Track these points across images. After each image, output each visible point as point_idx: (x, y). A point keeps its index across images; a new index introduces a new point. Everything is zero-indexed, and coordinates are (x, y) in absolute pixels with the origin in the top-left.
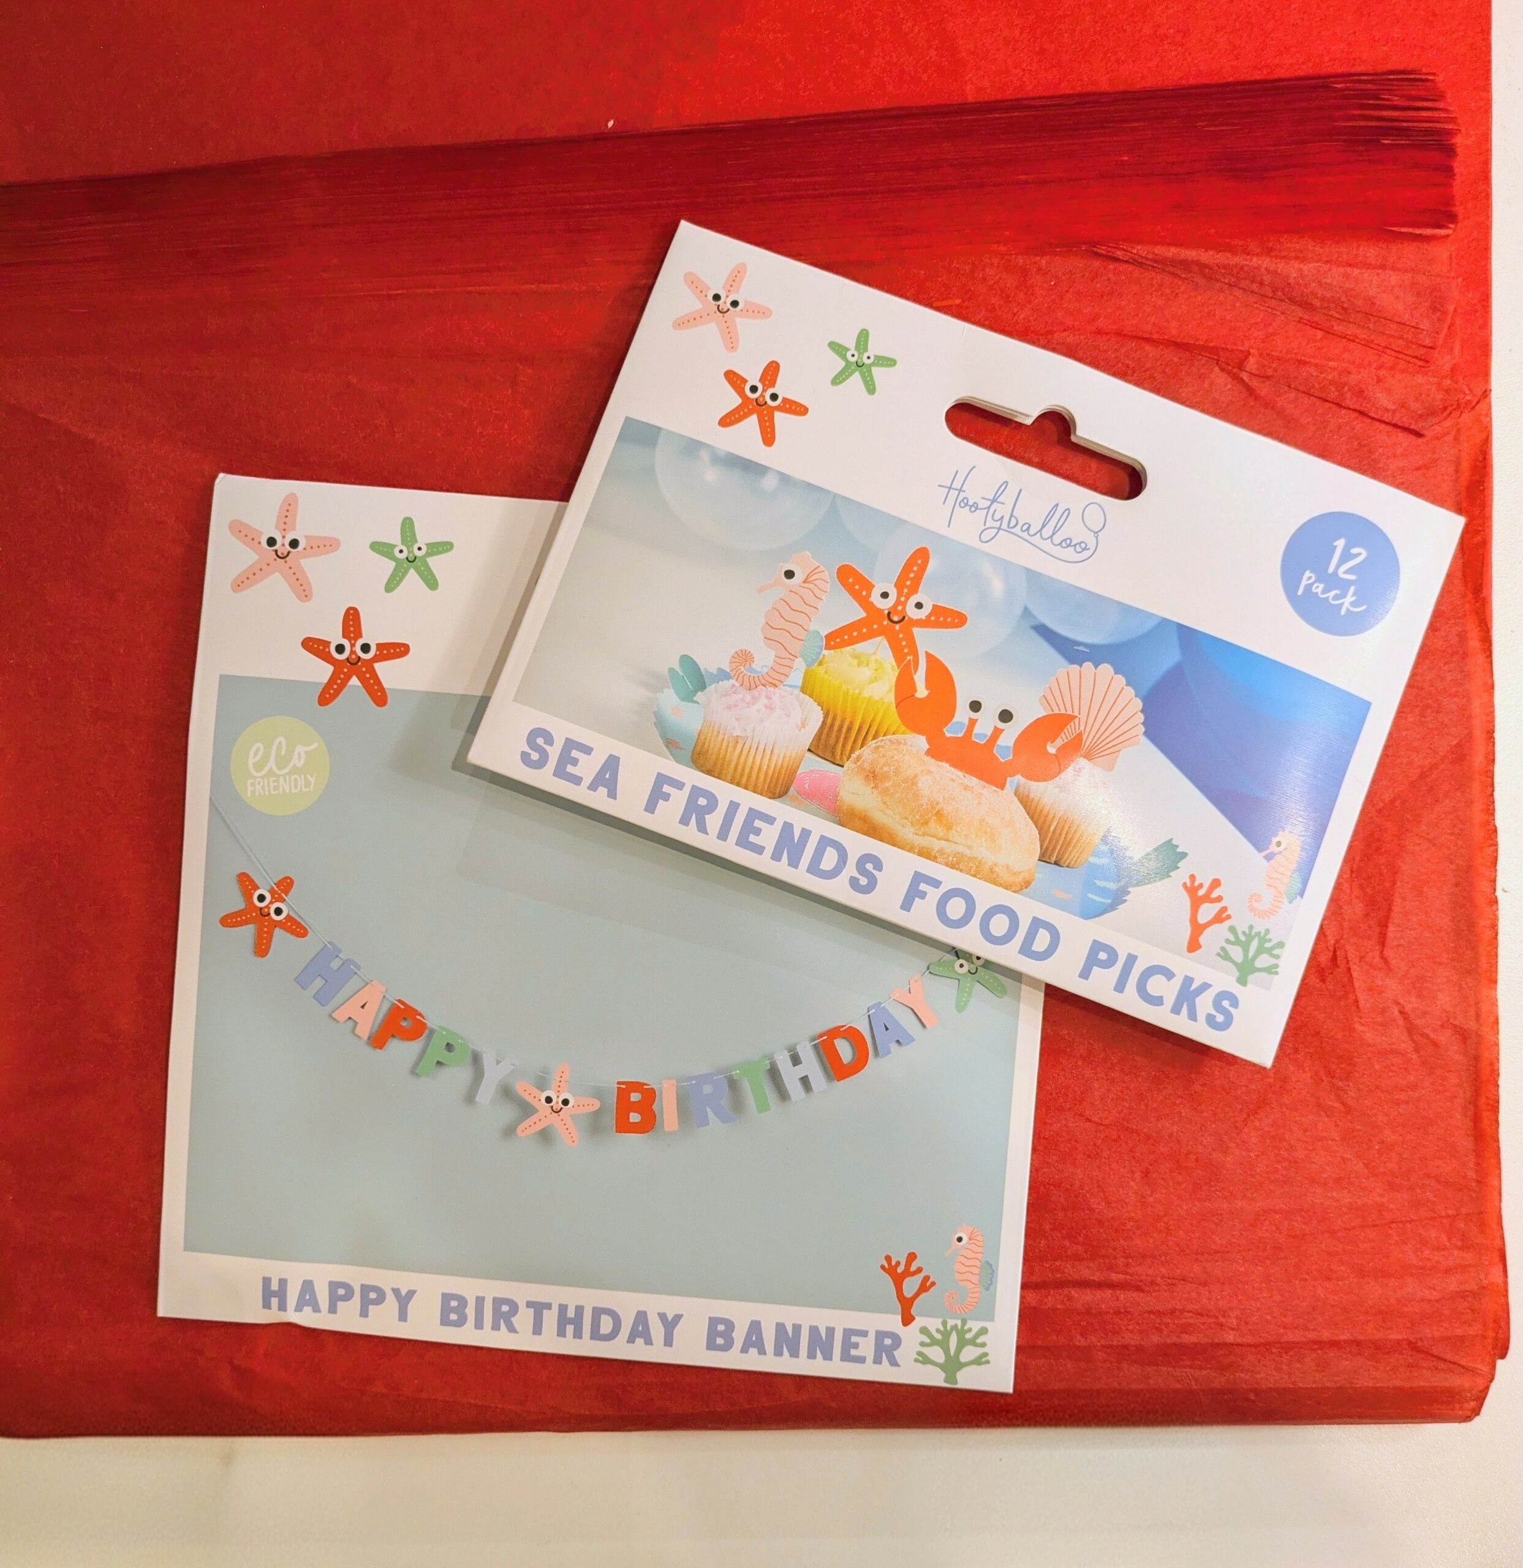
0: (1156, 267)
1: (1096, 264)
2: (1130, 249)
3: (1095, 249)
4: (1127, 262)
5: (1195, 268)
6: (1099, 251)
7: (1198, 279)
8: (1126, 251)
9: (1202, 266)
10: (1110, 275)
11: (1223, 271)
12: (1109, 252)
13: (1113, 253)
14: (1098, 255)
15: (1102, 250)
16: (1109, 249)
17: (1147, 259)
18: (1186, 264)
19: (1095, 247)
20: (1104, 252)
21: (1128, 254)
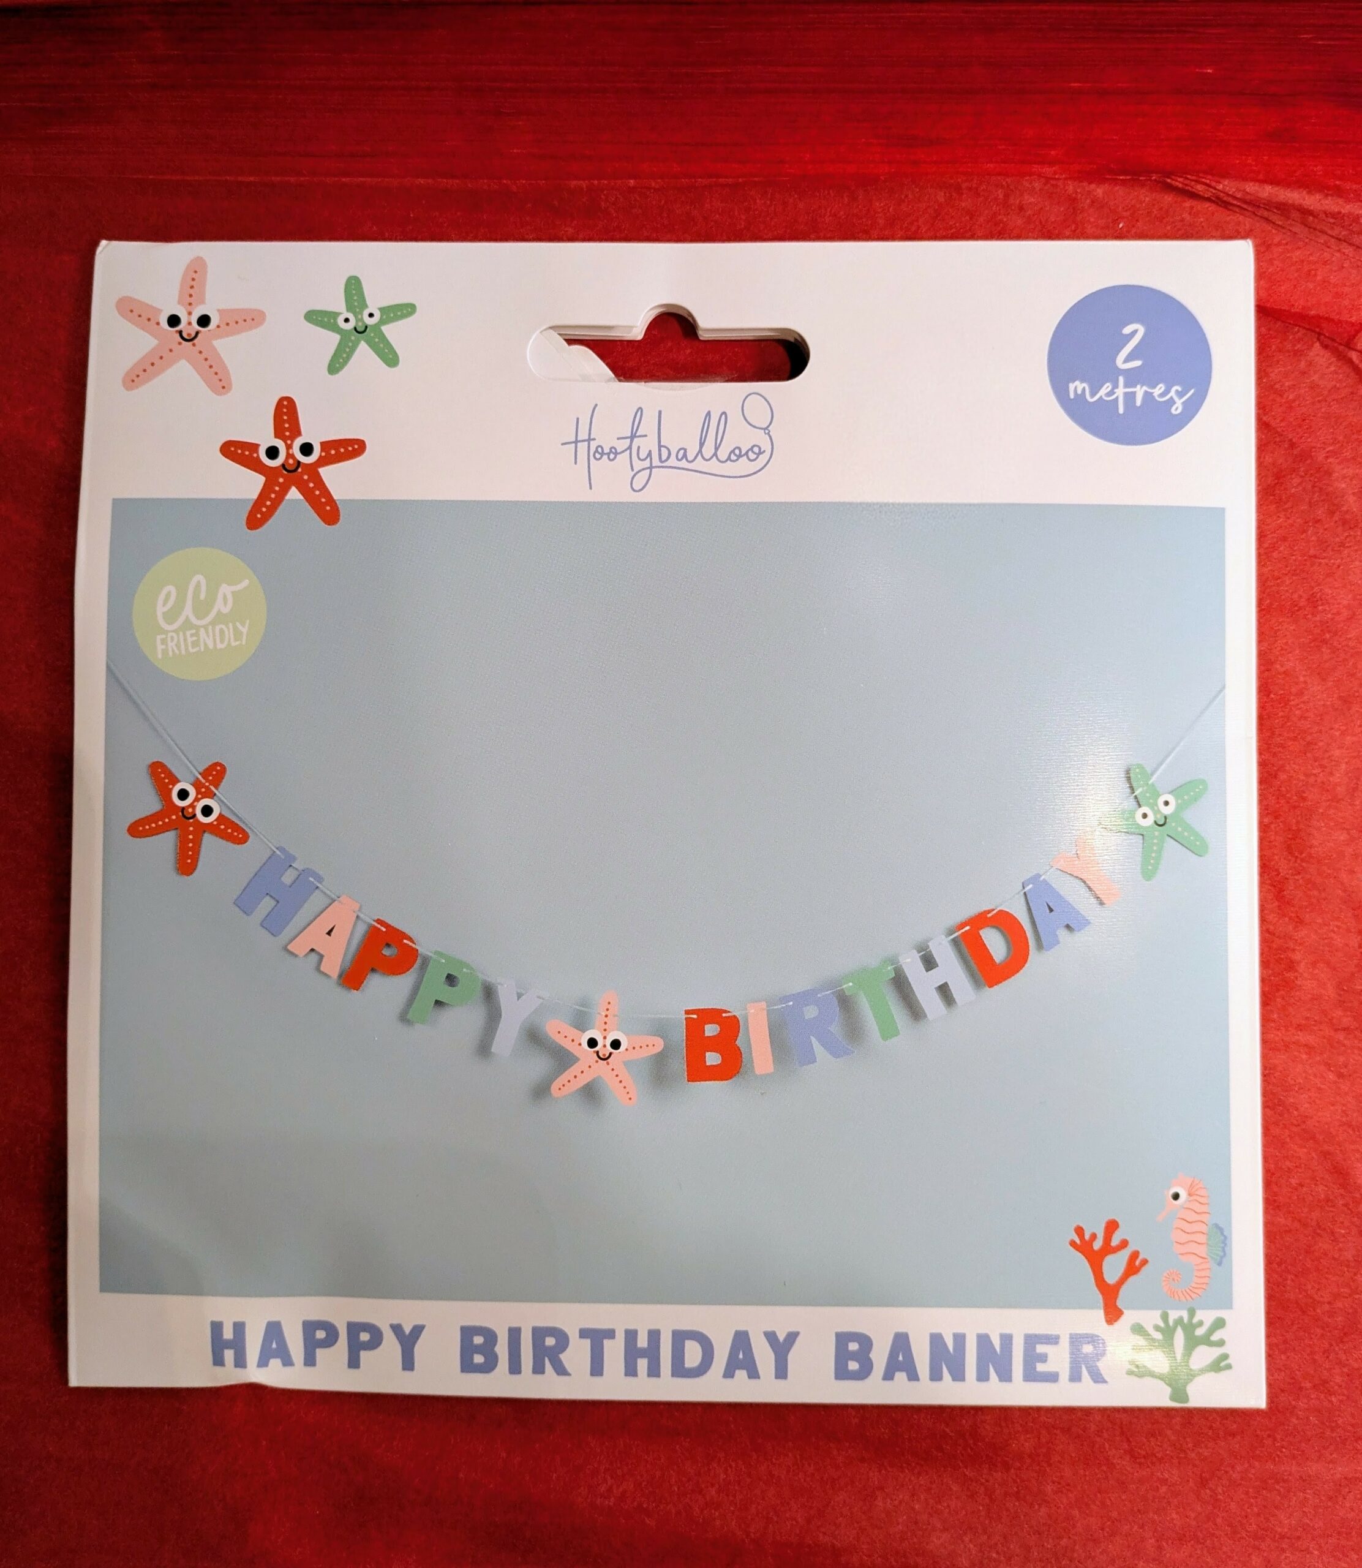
0: (1245, 209)
1: (1168, 199)
2: (1213, 184)
3: (1169, 181)
4: (1208, 199)
5: (1295, 215)
6: (1173, 182)
7: (1298, 229)
8: (1209, 186)
9: (1305, 212)
10: (1186, 215)
11: (1332, 221)
12: (1186, 185)
13: (1192, 187)
14: (1171, 188)
15: (1179, 182)
16: (1187, 182)
17: (1235, 198)
18: (1283, 208)
19: (1169, 178)
20: (1180, 186)
21: (1211, 190)
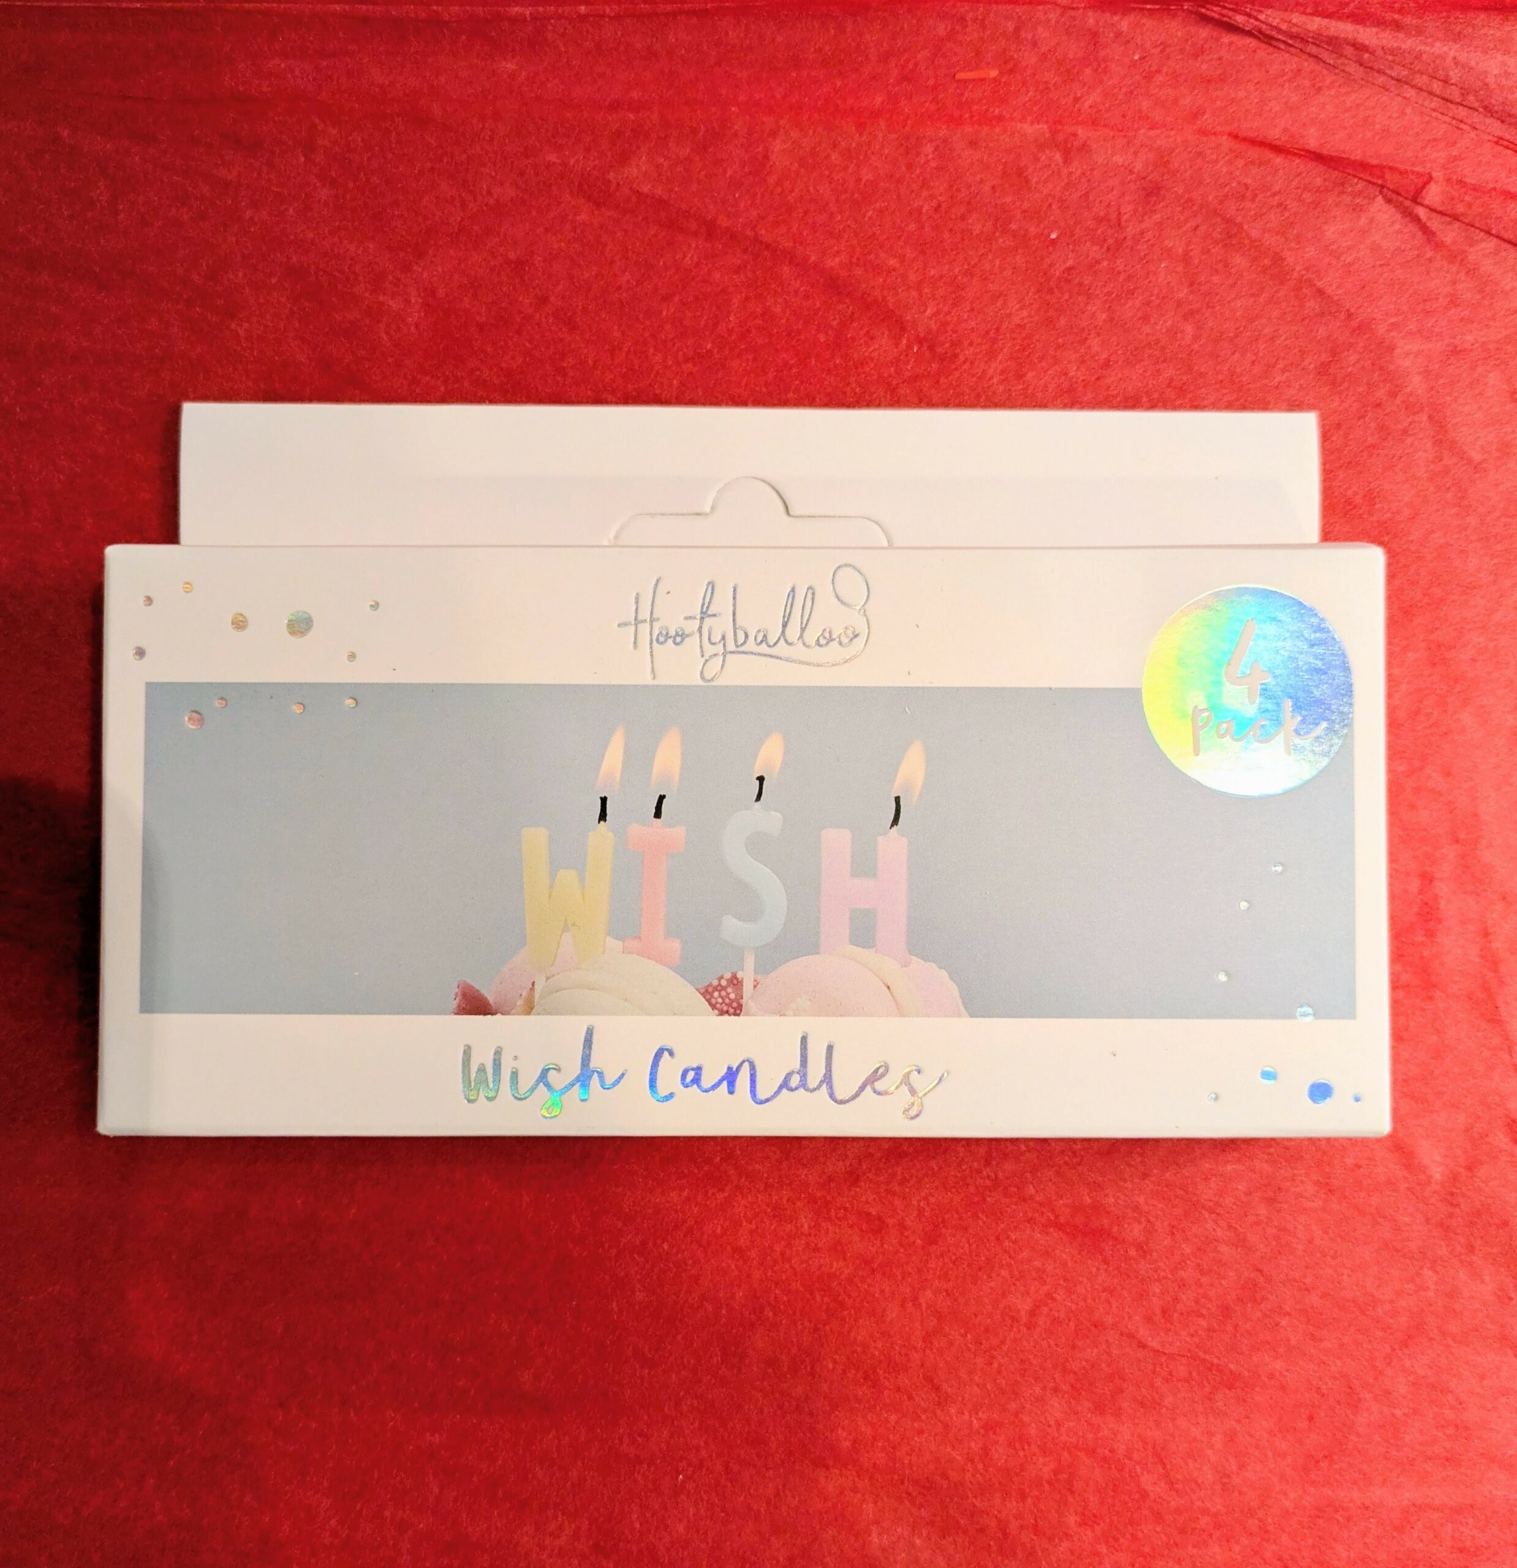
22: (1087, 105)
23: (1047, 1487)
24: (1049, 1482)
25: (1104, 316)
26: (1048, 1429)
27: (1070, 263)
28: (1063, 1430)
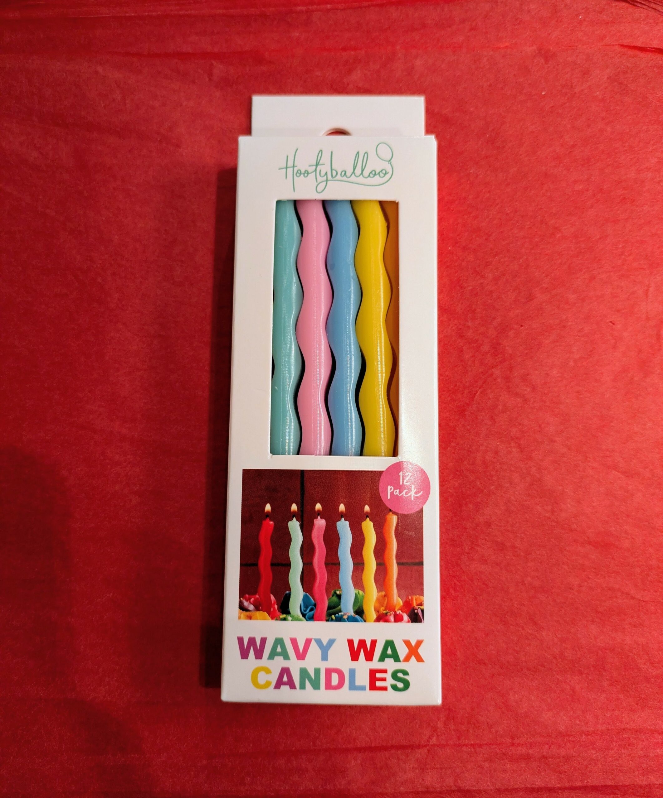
22: (554, 36)
23: (592, 669)
24: (593, 666)
25: (569, 126)
26: (591, 641)
27: (551, 105)
28: (598, 641)
